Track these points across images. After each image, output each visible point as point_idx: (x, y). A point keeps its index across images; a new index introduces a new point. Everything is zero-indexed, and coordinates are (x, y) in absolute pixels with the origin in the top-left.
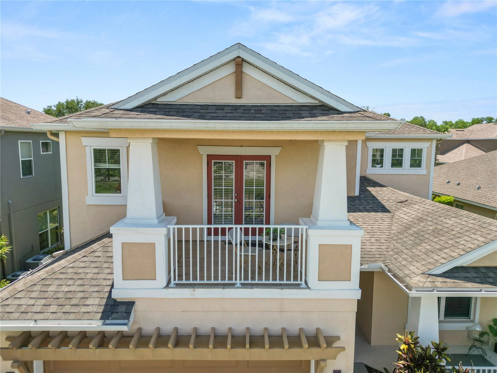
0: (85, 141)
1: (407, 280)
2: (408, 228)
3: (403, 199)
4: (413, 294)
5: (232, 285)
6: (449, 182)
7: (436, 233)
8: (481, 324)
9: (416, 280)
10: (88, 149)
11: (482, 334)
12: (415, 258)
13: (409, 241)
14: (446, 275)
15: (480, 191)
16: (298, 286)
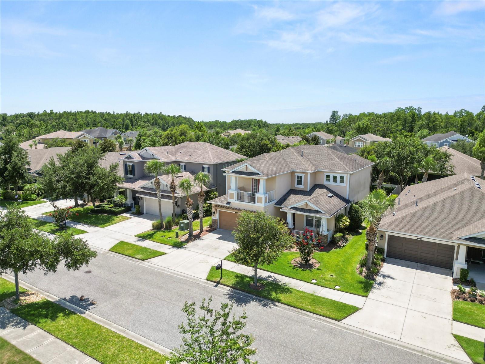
5: (245, 202)
16: (255, 203)
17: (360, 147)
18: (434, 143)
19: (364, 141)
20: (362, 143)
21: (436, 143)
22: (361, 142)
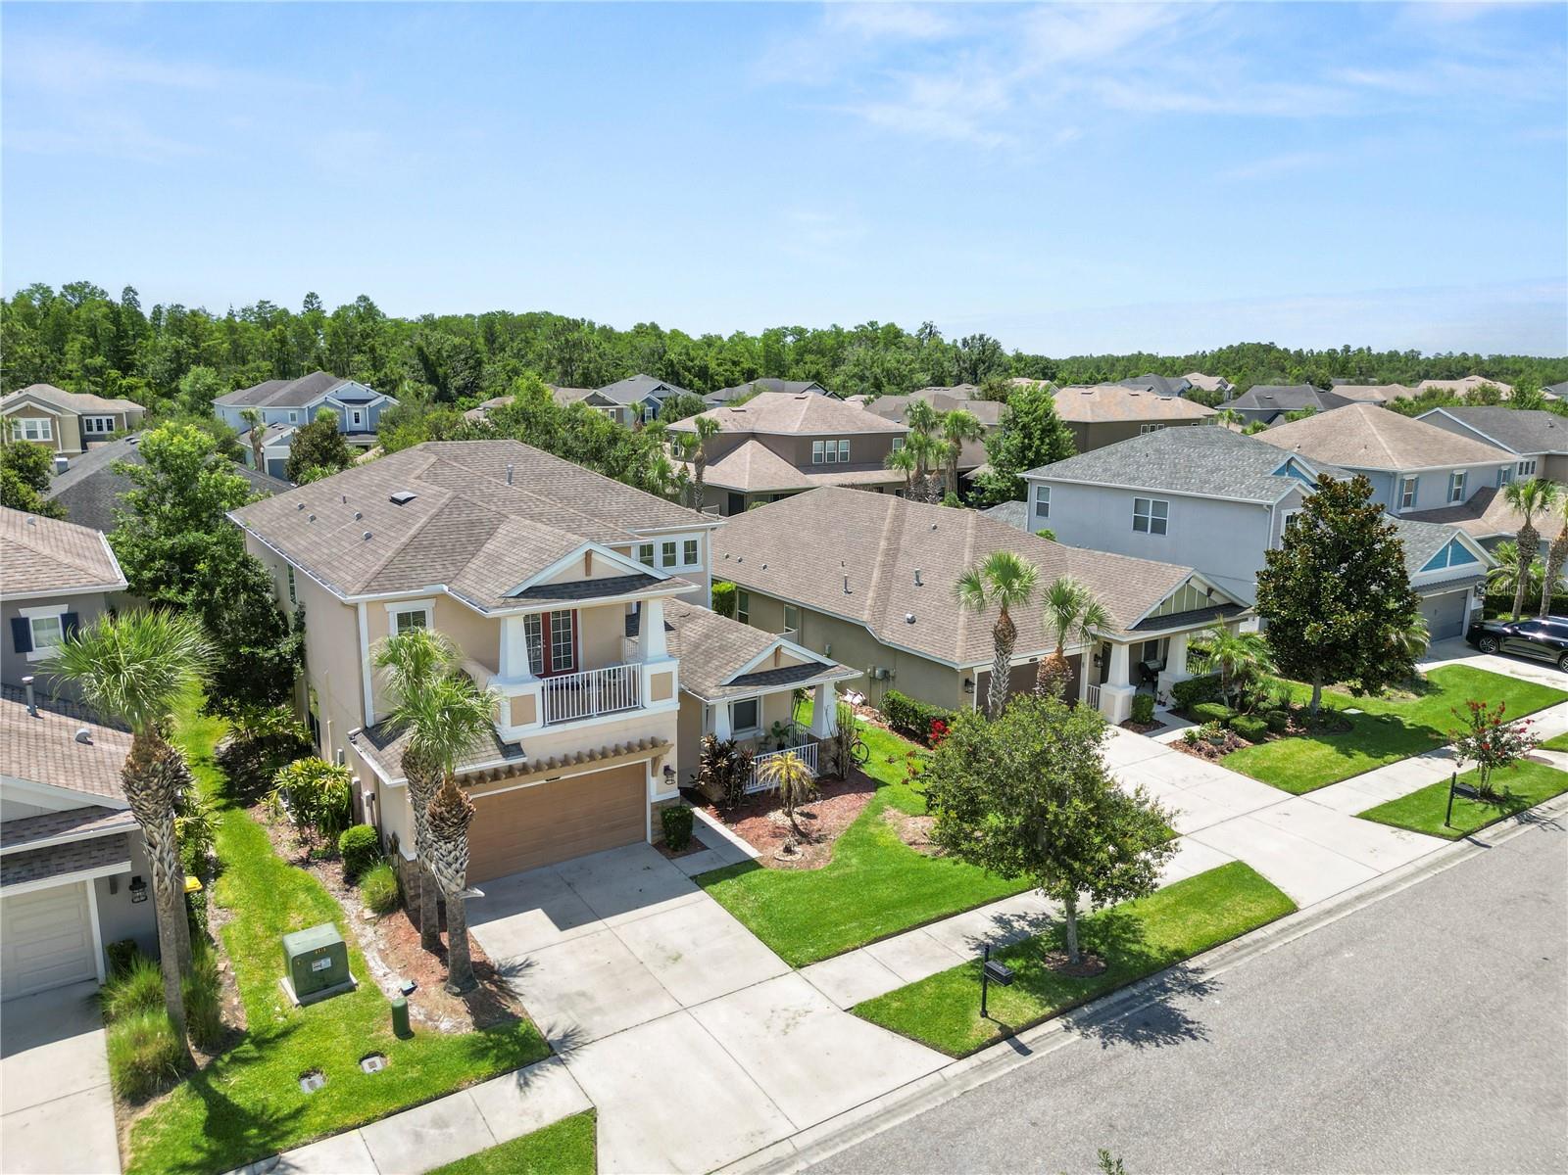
0: (388, 607)
1: (705, 693)
2: (697, 646)
3: (684, 612)
4: (711, 702)
5: (591, 717)
6: (727, 557)
7: (722, 649)
8: (765, 729)
9: (712, 692)
10: (391, 615)
11: (766, 738)
12: (708, 675)
13: (701, 659)
14: (733, 683)
15: (765, 572)
16: (637, 708)
17: (41, 438)
18: (290, 412)
19: (53, 417)
20: (44, 425)
21: (295, 412)
22: (39, 421)
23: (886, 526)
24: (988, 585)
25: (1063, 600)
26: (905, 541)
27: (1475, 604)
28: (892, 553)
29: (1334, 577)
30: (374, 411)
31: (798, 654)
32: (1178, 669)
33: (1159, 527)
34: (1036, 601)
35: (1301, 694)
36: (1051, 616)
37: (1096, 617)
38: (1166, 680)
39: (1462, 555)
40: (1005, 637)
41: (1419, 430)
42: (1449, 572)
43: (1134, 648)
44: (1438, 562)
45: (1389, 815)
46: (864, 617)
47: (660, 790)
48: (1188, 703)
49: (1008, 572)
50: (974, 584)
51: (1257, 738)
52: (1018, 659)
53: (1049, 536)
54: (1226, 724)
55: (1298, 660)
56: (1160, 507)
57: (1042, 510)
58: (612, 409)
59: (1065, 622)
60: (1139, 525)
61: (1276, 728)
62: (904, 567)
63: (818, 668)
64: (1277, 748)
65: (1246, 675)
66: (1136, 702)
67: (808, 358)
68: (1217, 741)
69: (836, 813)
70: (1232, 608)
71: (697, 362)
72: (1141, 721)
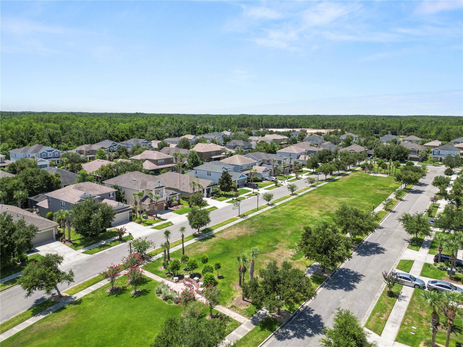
4: (167, 197)
7: (168, 192)
14: (169, 195)
16: (163, 198)
21: (37, 154)
23: (179, 177)
24: (192, 184)
25: (199, 185)
26: (181, 179)
27: (246, 181)
28: (180, 181)
29: (225, 181)
30: (54, 153)
31: (175, 192)
32: (211, 191)
33: (210, 175)
34: (197, 185)
35: (223, 193)
36: (198, 187)
37: (202, 187)
38: (210, 192)
39: (243, 176)
40: (194, 189)
41: (244, 158)
42: (242, 178)
43: (206, 189)
44: (240, 177)
45: (228, 202)
46: (178, 188)
47: (165, 205)
48: (212, 195)
49: (194, 183)
50: (191, 184)
51: (219, 197)
52: (195, 191)
53: (197, 177)
54: (216, 196)
55: (223, 189)
56: (210, 173)
57: (196, 173)
58: (106, 150)
59: (199, 187)
60: (208, 175)
61: (220, 196)
62: (181, 182)
63: (176, 193)
64: (220, 198)
65: (218, 191)
66: (207, 195)
67: (140, 130)
68: (215, 198)
69: (180, 206)
70: (217, 184)
71: (115, 134)
72: (208, 197)
